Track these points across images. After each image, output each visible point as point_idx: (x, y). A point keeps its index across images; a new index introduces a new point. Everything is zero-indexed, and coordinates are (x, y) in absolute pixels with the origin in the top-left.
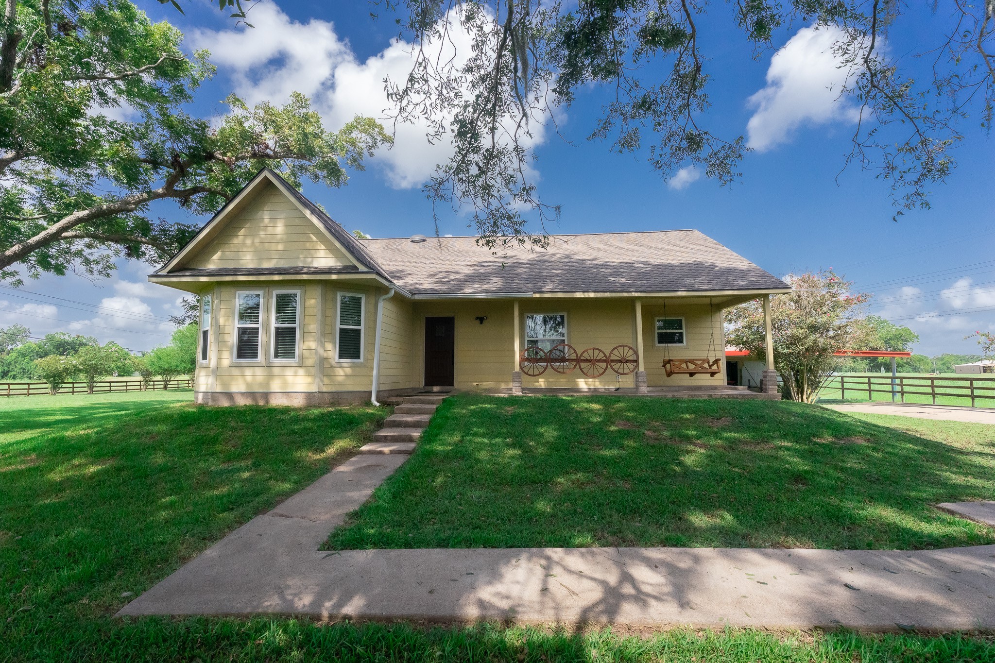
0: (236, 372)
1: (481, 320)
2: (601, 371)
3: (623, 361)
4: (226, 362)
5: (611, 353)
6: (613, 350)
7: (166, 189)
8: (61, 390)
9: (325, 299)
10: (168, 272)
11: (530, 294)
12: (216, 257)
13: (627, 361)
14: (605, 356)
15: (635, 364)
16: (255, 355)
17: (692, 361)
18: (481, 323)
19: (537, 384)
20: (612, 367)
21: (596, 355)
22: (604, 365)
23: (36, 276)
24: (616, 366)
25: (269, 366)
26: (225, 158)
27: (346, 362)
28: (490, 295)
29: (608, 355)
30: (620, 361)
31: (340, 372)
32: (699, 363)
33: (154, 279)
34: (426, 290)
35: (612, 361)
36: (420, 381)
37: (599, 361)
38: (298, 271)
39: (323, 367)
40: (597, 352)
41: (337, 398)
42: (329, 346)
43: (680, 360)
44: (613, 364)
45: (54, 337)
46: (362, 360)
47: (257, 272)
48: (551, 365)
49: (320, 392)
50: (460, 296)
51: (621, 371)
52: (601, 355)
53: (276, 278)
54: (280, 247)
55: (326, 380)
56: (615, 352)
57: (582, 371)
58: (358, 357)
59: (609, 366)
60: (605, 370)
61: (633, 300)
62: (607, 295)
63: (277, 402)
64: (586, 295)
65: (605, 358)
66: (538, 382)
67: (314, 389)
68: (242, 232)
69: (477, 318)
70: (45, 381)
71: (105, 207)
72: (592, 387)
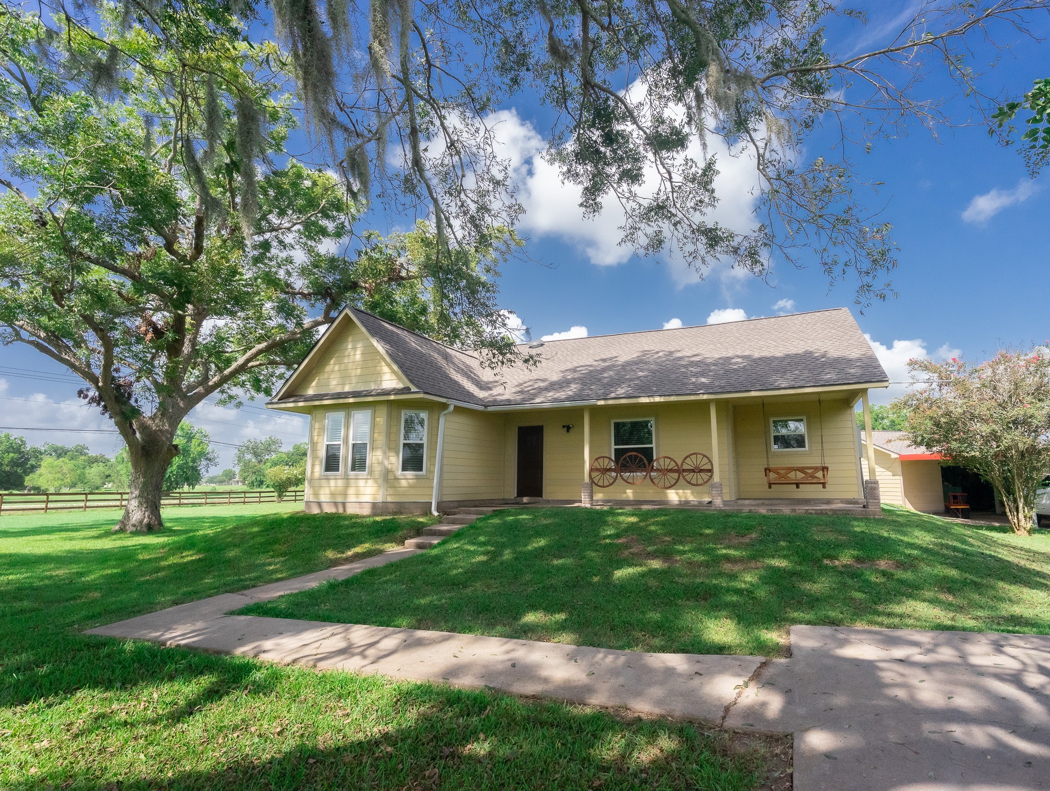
0: (324, 482)
1: (568, 428)
2: (673, 482)
3: (697, 470)
4: (317, 475)
5: (684, 461)
6: (685, 459)
7: (324, 318)
8: (285, 498)
9: (390, 417)
10: (279, 400)
11: (592, 402)
12: (314, 384)
13: (701, 471)
14: (677, 465)
15: (709, 474)
16: (337, 470)
17: (802, 470)
18: (568, 431)
19: (625, 495)
20: (684, 477)
21: (667, 464)
22: (675, 475)
23: (252, 398)
24: (689, 476)
25: (346, 478)
26: (367, 285)
27: (410, 474)
28: (556, 405)
29: (679, 464)
30: (693, 471)
31: (404, 483)
32: (809, 471)
33: (270, 406)
34: (508, 400)
35: (684, 470)
36: (511, 491)
37: (671, 471)
38: (368, 394)
39: (388, 478)
40: (668, 461)
41: (400, 507)
42: (393, 459)
43: (788, 469)
44: (685, 474)
45: (299, 447)
46: (424, 472)
47: (339, 396)
48: (621, 476)
49: (383, 502)
50: (527, 406)
51: (694, 482)
52: (673, 464)
53: (351, 400)
54: (359, 371)
55: (391, 491)
56: (688, 460)
57: (653, 482)
58: (421, 470)
59: (681, 477)
60: (677, 480)
61: (706, 403)
62: (673, 399)
63: (351, 510)
64: (652, 400)
65: (676, 468)
66: (626, 493)
67: (380, 499)
68: (332, 362)
69: (564, 427)
70: (272, 490)
71: (278, 338)
72: (683, 499)
